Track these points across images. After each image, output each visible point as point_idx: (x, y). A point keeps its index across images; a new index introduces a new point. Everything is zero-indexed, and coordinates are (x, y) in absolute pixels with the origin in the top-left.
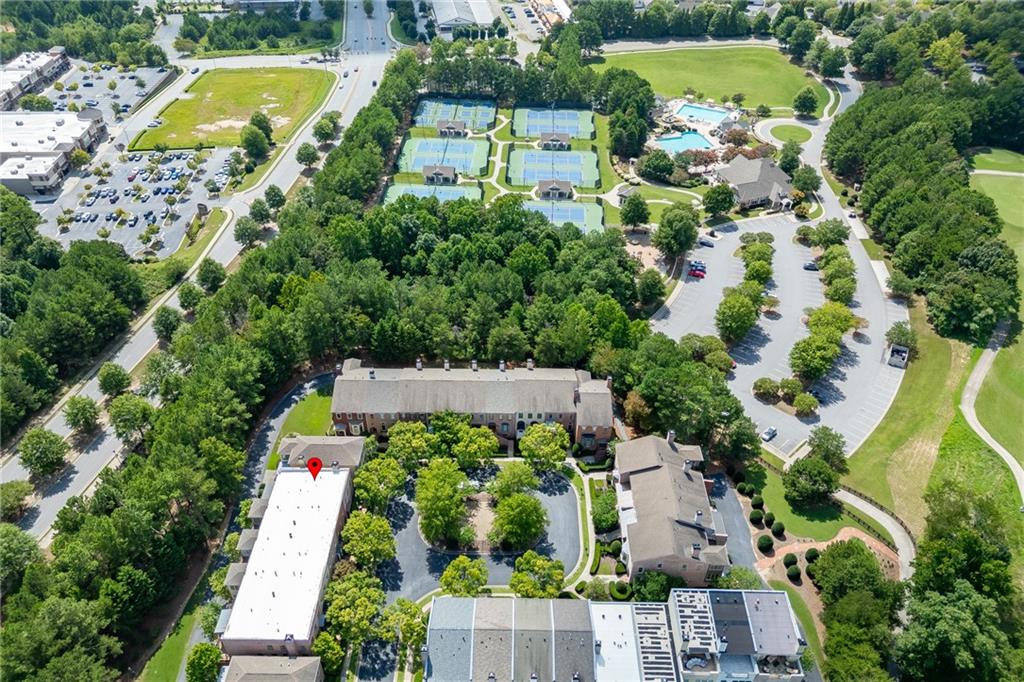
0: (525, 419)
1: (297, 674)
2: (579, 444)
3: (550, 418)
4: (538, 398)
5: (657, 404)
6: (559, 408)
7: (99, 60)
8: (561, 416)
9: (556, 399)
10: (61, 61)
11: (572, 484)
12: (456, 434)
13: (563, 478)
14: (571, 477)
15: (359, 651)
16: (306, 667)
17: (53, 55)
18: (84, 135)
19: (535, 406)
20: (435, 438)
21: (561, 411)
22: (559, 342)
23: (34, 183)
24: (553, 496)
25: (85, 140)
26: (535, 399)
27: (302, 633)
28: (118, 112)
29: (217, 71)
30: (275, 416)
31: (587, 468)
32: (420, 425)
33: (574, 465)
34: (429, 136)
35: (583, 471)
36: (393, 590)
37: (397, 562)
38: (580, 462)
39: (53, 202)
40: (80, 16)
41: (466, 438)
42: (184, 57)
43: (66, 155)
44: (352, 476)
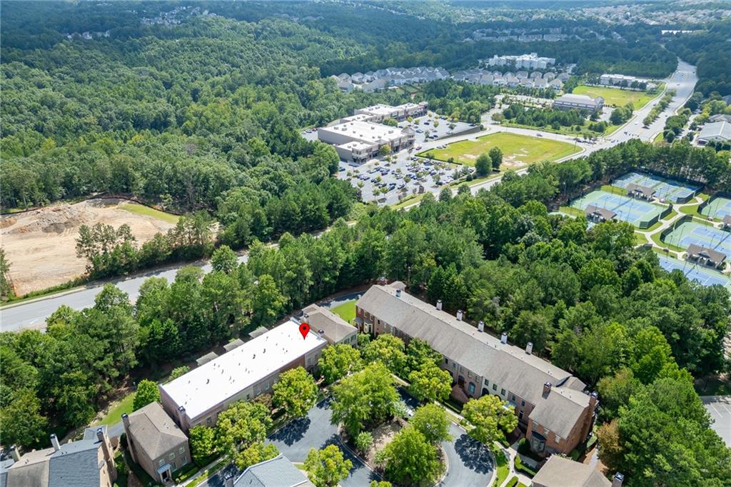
0: (490, 388)
1: (163, 435)
2: (527, 441)
3: (513, 399)
4: (510, 376)
5: (628, 444)
6: (524, 394)
7: (444, 114)
8: (523, 403)
9: (527, 385)
10: (422, 110)
11: (495, 471)
12: (420, 364)
13: (491, 461)
14: (500, 465)
15: (226, 464)
16: (173, 436)
17: (420, 106)
18: (396, 140)
19: (503, 380)
20: (403, 357)
21: (524, 398)
22: (579, 349)
23: (353, 154)
24: (468, 468)
25: (395, 143)
26: (506, 375)
27: (192, 413)
28: (427, 137)
29: (505, 133)
30: (337, 300)
31: (520, 467)
32: (400, 341)
33: (512, 458)
34: (616, 193)
35: (515, 468)
36: (286, 443)
37: (308, 428)
38: (518, 457)
39: (356, 166)
40: (458, 97)
41: (425, 371)
42: (495, 124)
43: (380, 146)
44: (324, 346)
